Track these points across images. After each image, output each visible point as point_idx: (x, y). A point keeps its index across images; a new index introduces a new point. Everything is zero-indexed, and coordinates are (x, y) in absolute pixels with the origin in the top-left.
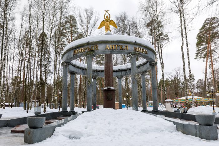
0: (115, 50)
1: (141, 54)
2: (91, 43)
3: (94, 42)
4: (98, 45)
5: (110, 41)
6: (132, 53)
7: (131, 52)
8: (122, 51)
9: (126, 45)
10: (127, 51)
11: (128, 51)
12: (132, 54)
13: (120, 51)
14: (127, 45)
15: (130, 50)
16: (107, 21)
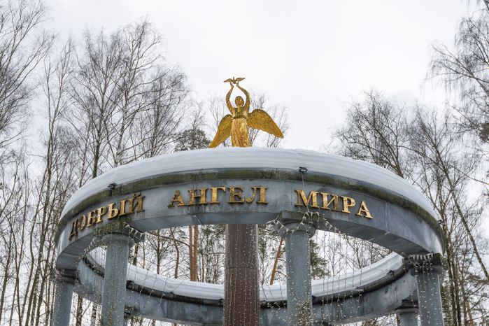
0: (207, 209)
1: (335, 216)
2: (121, 187)
3: (129, 184)
4: (144, 194)
5: (187, 175)
6: (284, 216)
7: (280, 213)
8: (238, 208)
9: (256, 184)
10: (261, 209)
11: (267, 209)
12: (286, 222)
13: (231, 209)
14: (263, 184)
15: (275, 205)
16: (239, 116)
